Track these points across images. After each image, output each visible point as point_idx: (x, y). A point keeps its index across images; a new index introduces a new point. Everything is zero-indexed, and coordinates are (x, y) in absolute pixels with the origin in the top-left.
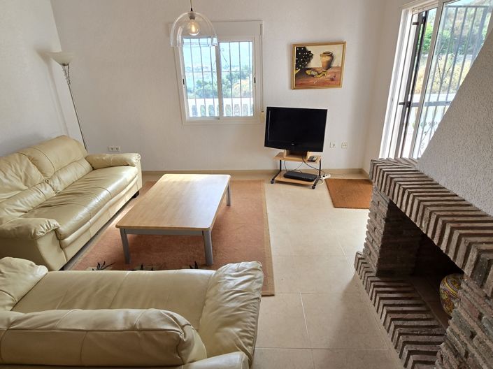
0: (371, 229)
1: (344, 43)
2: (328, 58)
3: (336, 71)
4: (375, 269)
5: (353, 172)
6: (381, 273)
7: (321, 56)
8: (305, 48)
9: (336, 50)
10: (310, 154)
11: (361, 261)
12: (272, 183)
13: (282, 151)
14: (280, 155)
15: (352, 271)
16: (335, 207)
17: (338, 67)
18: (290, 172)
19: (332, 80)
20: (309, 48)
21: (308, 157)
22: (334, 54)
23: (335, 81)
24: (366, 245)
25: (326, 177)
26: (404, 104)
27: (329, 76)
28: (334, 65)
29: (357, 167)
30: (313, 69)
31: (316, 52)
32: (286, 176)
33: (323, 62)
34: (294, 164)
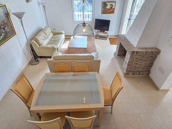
0: (117, 47)
1: (115, 2)
2: (111, 6)
3: (113, 9)
4: (117, 55)
5: (115, 36)
6: (118, 55)
7: (110, 5)
8: (106, 3)
9: (113, 4)
10: (105, 31)
11: (115, 53)
12: (96, 39)
13: (99, 30)
14: (98, 31)
15: (113, 56)
16: (111, 44)
17: (114, 8)
18: (100, 36)
19: (112, 12)
20: (107, 3)
21: (105, 32)
22: (113, 5)
23: (113, 12)
24: (116, 51)
25: (109, 37)
26: (128, 19)
27: (111, 11)
28: (113, 8)
29: (117, 35)
30: (108, 9)
31: (109, 4)
32: (99, 37)
33: (110, 7)
34: (101, 34)
